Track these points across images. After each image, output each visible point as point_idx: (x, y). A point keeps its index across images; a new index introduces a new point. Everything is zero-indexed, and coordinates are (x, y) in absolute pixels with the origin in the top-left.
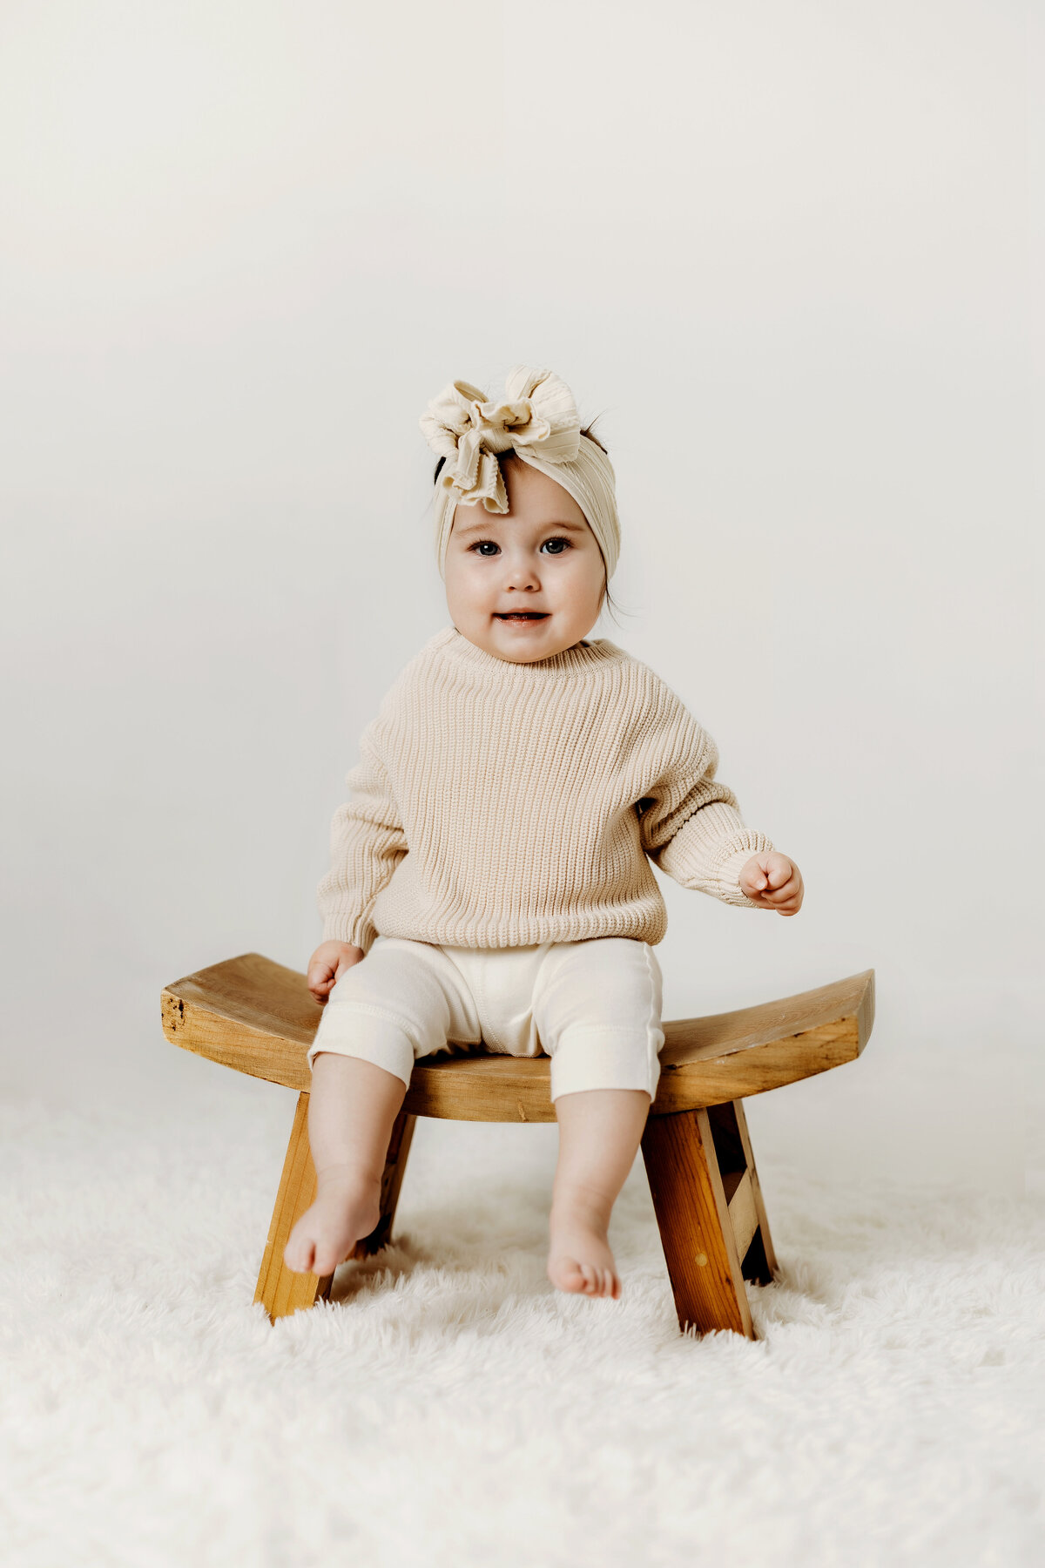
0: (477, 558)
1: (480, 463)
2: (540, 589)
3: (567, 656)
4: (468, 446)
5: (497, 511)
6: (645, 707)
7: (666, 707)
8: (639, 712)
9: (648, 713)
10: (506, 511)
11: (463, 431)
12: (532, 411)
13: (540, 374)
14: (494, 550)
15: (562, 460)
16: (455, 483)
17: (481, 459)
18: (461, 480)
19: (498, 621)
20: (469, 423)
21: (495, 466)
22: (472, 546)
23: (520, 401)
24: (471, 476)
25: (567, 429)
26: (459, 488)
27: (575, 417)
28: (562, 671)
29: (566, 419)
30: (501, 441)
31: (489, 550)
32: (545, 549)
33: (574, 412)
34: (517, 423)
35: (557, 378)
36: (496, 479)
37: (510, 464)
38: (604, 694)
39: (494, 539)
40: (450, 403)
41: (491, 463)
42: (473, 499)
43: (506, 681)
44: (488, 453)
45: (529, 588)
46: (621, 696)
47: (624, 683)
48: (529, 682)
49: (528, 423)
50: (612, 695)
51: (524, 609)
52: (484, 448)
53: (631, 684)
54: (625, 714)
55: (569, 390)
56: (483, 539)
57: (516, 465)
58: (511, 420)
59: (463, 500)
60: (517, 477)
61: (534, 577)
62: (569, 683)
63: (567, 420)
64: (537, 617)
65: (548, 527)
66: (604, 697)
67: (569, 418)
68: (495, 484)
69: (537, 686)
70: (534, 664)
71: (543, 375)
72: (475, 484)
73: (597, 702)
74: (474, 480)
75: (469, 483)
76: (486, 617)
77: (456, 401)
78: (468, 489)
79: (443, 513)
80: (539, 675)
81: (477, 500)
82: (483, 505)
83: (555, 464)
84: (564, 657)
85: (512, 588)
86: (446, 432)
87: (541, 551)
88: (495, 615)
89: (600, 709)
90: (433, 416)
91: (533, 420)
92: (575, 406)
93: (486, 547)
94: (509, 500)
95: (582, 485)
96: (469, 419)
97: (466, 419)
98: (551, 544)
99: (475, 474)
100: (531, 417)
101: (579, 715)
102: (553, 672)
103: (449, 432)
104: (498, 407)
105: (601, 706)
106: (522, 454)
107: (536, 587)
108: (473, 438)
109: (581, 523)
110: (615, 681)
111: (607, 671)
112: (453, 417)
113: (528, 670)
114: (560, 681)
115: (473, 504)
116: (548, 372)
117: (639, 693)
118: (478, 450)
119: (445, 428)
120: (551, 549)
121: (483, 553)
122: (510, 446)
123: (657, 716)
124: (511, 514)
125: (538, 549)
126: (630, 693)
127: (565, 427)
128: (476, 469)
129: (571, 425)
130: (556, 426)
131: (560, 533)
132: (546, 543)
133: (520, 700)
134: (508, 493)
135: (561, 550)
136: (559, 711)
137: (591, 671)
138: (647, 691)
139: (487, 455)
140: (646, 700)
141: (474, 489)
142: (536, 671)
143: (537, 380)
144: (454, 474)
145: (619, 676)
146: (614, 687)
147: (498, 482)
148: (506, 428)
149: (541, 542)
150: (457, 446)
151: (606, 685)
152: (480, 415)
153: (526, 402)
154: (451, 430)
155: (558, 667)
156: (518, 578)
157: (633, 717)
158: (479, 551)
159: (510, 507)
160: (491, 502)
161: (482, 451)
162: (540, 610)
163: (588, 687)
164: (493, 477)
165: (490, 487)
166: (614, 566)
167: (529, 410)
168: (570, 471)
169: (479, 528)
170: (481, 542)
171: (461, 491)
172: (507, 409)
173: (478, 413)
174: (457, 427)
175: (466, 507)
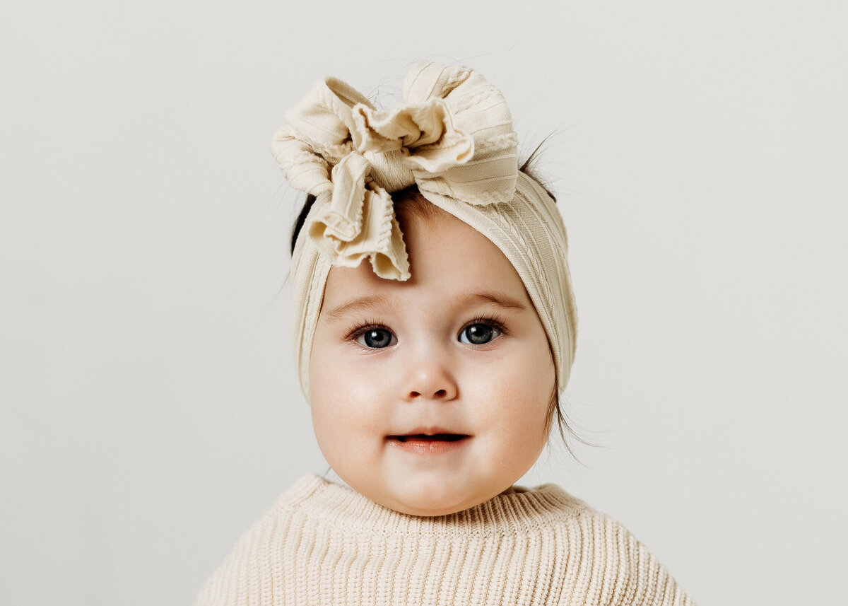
0: (359, 350)
1: (366, 202)
2: (457, 396)
3: (498, 504)
4: (348, 175)
5: (391, 276)
6: (621, 580)
7: (650, 581)
8: (612, 587)
9: (626, 590)
10: (405, 276)
11: (338, 155)
12: (446, 120)
13: (456, 71)
14: (386, 338)
15: (490, 201)
16: (327, 232)
17: (367, 196)
18: (338, 225)
19: (392, 446)
20: (349, 144)
21: (388, 207)
22: (353, 332)
23: (428, 103)
24: (354, 220)
25: (498, 152)
26: (334, 238)
27: (510, 135)
28: (492, 527)
29: (497, 138)
30: (396, 171)
31: (379, 338)
32: (464, 336)
33: (508, 127)
34: (423, 141)
35: (481, 79)
36: (390, 226)
37: (411, 206)
38: (559, 561)
39: (388, 321)
40: (319, 110)
41: (382, 204)
42: (356, 256)
43: (407, 545)
44: (378, 188)
45: (441, 394)
46: (584, 564)
47: (586, 544)
48: (442, 545)
49: (438, 142)
50: (571, 562)
51: (433, 429)
52: (372, 181)
53: (597, 545)
54: (592, 590)
55: (500, 94)
56: (370, 321)
57: (421, 209)
58: (413, 135)
59: (339, 258)
60: (421, 226)
61: (448, 376)
62: (504, 545)
63: (499, 140)
64: (453, 438)
65: (468, 302)
66: (558, 565)
67: (502, 136)
68: (389, 233)
69: (455, 549)
70: (448, 518)
71: (460, 73)
72: (359, 231)
73: (550, 572)
74: (357, 225)
75: (350, 230)
76: (373, 442)
77: (328, 105)
78: (348, 238)
79: (308, 286)
80: (456, 534)
81: (362, 258)
82: (371, 265)
83: (480, 207)
84: (493, 505)
85: (415, 394)
86: (313, 157)
87: (459, 339)
88: (389, 438)
89: (555, 584)
90: (293, 134)
91: (446, 135)
92: (510, 118)
93: (374, 335)
94: (410, 260)
95: (521, 240)
96: (348, 139)
97: (344, 137)
98: (473, 330)
99: (359, 217)
100: (444, 131)
101: (523, 592)
102: (480, 528)
103: (317, 158)
104: (394, 112)
105: (555, 579)
106: (430, 191)
107: (450, 394)
108: (355, 165)
109: (519, 297)
110: (573, 542)
111: (559, 527)
112: (323, 132)
113: (440, 528)
114: (489, 542)
115: (357, 263)
116: (468, 68)
117: (610, 558)
118: (362, 184)
119: (312, 152)
120: (474, 337)
121: (369, 344)
122: (411, 180)
123: (638, 594)
124: (412, 282)
125: (454, 337)
126: (597, 559)
127: (495, 148)
128: (360, 211)
129: (505, 146)
130: (482, 146)
131: (488, 310)
132: (467, 328)
133: (432, 572)
134: (408, 250)
135: (488, 340)
136: (493, 587)
137: (536, 527)
138: (623, 556)
139: (376, 192)
140: (623, 569)
141: (357, 241)
142: (454, 528)
143: (450, 80)
144: (327, 218)
145: (579, 534)
146: (573, 550)
147: (393, 230)
148: (406, 151)
149: (460, 324)
150: (330, 178)
151: (560, 548)
152: (367, 126)
153: (438, 104)
154: (320, 155)
155: (486, 521)
156: (425, 379)
157: (604, 594)
158: (362, 341)
159: (411, 270)
160: (383, 260)
161: (368, 186)
162: (457, 430)
163: (534, 551)
164: (386, 223)
165: (381, 238)
166: (568, 371)
167: (440, 117)
168: (502, 219)
169: (362, 303)
170: (368, 325)
171: (337, 244)
172: (407, 118)
173: (364, 123)
174: (329, 147)
175: (345, 269)
